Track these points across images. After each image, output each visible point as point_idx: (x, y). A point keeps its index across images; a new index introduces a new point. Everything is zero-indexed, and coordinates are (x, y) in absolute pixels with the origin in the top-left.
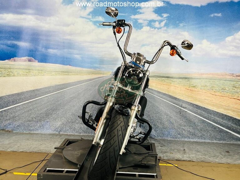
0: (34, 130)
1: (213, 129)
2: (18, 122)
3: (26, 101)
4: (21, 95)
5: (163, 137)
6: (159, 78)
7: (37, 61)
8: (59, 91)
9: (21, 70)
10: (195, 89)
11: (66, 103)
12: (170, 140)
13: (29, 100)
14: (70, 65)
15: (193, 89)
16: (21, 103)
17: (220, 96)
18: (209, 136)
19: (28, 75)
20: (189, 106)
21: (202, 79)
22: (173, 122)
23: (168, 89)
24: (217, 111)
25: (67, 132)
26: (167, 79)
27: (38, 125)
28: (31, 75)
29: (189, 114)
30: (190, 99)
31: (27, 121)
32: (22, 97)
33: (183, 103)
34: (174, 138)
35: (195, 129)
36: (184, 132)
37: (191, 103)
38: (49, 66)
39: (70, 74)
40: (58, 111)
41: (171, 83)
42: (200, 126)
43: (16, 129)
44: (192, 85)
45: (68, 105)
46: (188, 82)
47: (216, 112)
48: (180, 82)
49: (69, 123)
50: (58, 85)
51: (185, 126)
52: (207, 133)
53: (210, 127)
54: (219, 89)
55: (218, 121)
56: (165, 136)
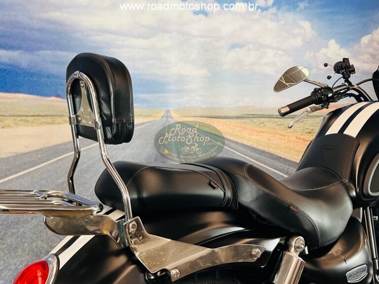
6: (255, 120)
8: (24, 170)
14: (57, 95)
23: (269, 140)
26: (268, 119)
39: (59, 120)
41: (274, 129)
44: (307, 129)
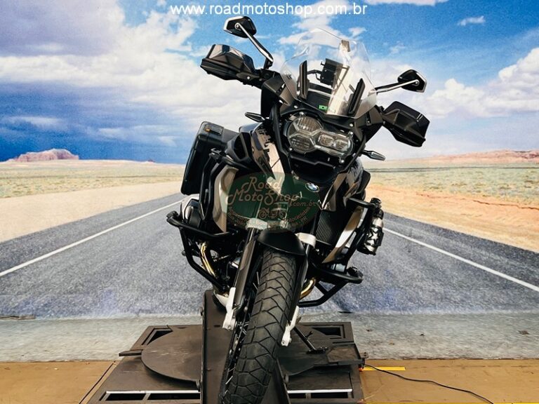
0: (81, 312)
1: (488, 283)
2: (44, 297)
3: (57, 248)
4: (46, 235)
5: (374, 308)
7: (77, 156)
8: (130, 220)
9: (43, 179)
10: (437, 192)
11: (147, 246)
12: (390, 315)
13: (65, 246)
14: (151, 160)
15: (435, 193)
16: (47, 253)
17: (497, 205)
18: (480, 300)
19: (59, 189)
20: (428, 234)
21: (452, 168)
22: (393, 273)
24: (493, 240)
25: (155, 313)
27: (90, 299)
28: (66, 190)
29: (430, 252)
30: (427, 217)
31: (64, 294)
32: (51, 239)
33: (413, 226)
34: (399, 310)
35: (446, 285)
36: (421, 293)
37: (433, 227)
38: (106, 166)
39: (152, 179)
40: (132, 266)
41: (382, 184)
42: (458, 277)
43: (41, 313)
44: (431, 183)
45: (153, 250)
46: (421, 178)
47: (491, 242)
48: (403, 179)
49: (159, 291)
50: (129, 207)
51: (422, 279)
52: (474, 293)
53: (480, 278)
54: (493, 189)
55: (499, 262)
56: (378, 307)
